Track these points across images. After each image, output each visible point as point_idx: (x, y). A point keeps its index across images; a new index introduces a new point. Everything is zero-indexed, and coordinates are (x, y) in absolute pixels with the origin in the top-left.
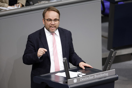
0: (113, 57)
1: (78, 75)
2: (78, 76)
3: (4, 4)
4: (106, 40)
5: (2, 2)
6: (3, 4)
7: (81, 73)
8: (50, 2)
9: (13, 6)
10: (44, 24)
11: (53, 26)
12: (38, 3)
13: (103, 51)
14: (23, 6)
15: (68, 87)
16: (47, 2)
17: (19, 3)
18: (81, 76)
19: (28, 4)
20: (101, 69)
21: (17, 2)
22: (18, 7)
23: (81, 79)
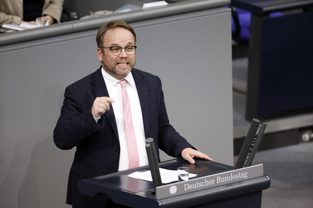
0: (259, 137)
1: (179, 178)
3: (12, 18)
4: (244, 97)
5: (8, 13)
6: (10, 16)
7: (187, 173)
8: (116, 12)
9: (33, 22)
11: (123, 61)
12: (89, 14)
13: (236, 123)
14: (55, 21)
15: (158, 204)
16: (108, 13)
17: (45, 15)
18: (185, 179)
19: (66, 16)
20: (232, 164)
21: (42, 12)
22: (44, 23)
23: (187, 186)
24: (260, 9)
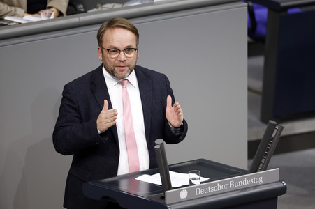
0: (275, 140)
1: (190, 181)
2: (191, 184)
3: (15, 11)
4: (259, 97)
5: (11, 5)
6: (13, 8)
7: (198, 177)
8: (126, 5)
10: (101, 59)
11: (122, 64)
12: (97, 8)
13: (250, 125)
14: (60, 14)
16: (117, 6)
17: (50, 8)
18: (197, 183)
19: (72, 9)
20: (246, 168)
21: (47, 4)
22: (49, 16)
23: (198, 190)
24: (278, 4)
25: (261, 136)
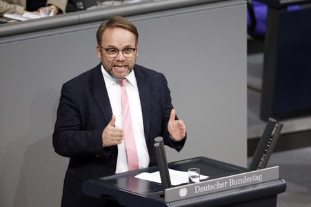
0: (275, 138)
1: (190, 179)
2: (191, 182)
3: (15, 8)
4: (258, 95)
6: (12, 6)
7: (198, 175)
8: (125, 2)
10: (100, 57)
11: (120, 64)
12: (96, 5)
13: (250, 122)
14: (60, 12)
16: (117, 3)
17: (49, 5)
18: (196, 181)
19: (72, 6)
20: (245, 166)
22: (49, 14)
23: (198, 188)
24: (277, 2)
25: (261, 134)
